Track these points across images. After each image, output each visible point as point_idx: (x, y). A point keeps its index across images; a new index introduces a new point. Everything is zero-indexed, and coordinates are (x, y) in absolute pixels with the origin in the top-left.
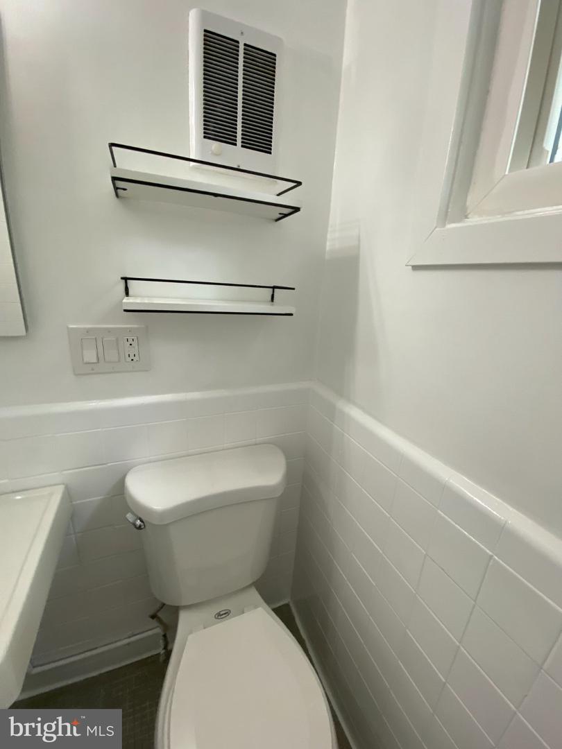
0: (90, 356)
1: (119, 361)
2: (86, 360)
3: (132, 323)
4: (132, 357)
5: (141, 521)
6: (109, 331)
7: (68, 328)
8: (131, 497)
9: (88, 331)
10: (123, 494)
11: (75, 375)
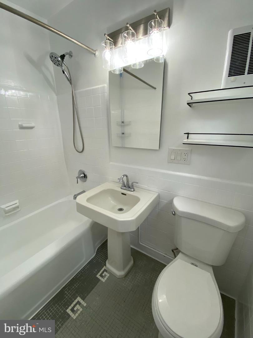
0: (173, 157)
1: (181, 160)
2: (171, 158)
3: (187, 148)
4: (185, 159)
5: (175, 212)
6: (180, 150)
7: (169, 148)
8: (174, 205)
9: (174, 150)
10: (172, 203)
11: (168, 162)
